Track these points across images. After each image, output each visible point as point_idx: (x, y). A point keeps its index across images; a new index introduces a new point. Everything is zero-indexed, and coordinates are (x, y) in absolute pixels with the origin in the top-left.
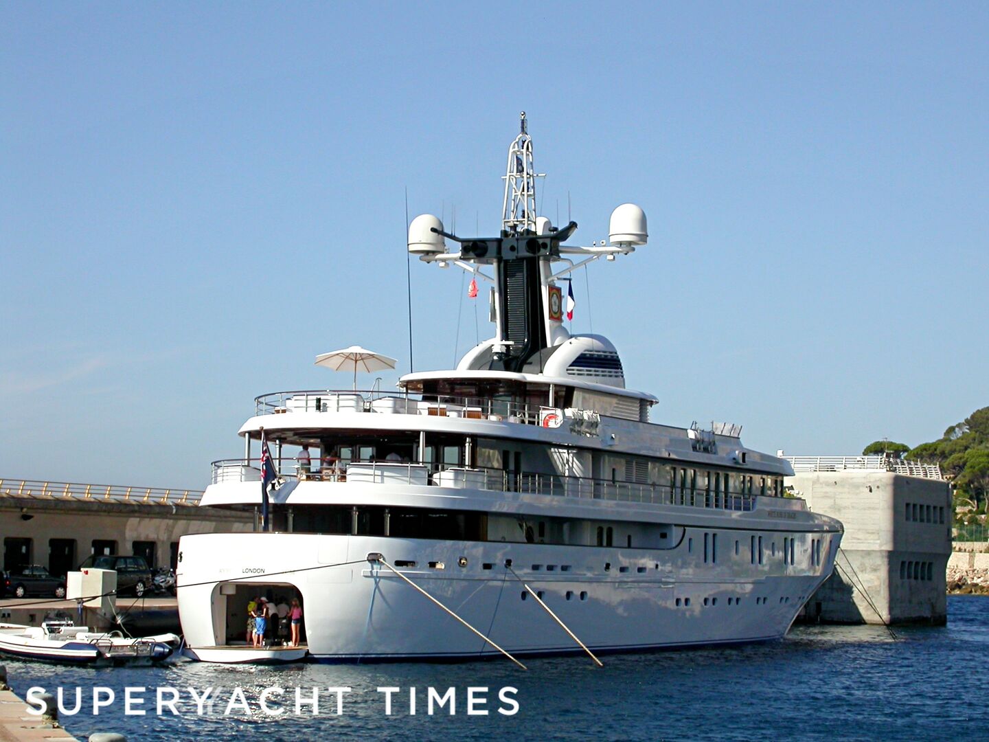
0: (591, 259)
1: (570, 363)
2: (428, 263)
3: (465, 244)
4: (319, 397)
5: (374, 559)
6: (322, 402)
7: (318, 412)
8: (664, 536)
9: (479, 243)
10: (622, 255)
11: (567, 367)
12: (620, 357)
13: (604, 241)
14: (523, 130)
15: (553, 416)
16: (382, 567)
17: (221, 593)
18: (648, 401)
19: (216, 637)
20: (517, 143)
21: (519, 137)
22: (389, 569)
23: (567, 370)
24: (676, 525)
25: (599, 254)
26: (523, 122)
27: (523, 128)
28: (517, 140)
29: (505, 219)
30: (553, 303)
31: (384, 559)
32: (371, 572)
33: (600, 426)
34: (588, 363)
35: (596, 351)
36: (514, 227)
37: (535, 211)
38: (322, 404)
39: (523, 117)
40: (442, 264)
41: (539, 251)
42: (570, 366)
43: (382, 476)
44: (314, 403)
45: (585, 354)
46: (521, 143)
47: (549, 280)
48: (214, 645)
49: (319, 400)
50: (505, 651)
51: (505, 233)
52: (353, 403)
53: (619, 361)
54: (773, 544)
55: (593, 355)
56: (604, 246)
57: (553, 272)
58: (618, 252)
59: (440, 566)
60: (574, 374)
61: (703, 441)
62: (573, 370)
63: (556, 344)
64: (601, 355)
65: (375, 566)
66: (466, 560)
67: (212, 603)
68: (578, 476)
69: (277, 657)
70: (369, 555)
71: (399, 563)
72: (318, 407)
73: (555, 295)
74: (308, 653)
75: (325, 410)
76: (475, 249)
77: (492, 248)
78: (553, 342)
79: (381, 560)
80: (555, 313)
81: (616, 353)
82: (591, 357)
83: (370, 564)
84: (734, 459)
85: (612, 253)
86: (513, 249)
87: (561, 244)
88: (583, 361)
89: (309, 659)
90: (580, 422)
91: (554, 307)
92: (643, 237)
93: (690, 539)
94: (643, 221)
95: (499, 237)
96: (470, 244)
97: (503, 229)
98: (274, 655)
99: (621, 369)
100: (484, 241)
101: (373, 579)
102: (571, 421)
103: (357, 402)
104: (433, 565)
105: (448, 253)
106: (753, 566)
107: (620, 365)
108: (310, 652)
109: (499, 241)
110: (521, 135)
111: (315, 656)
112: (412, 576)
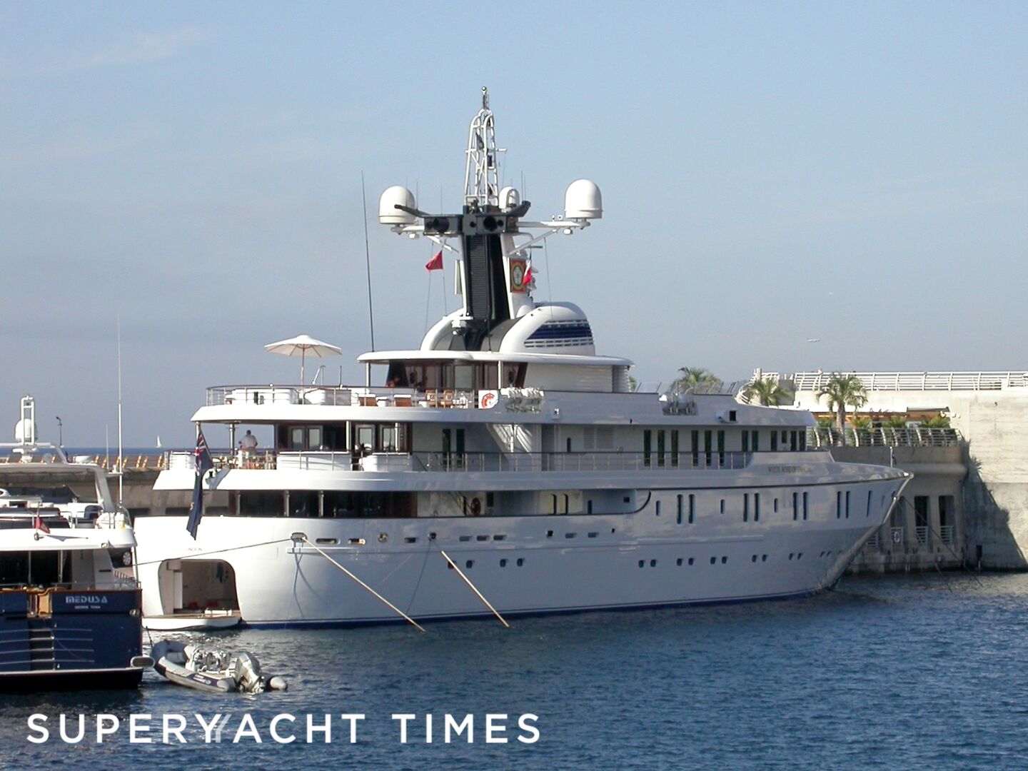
0: (551, 233)
1: (529, 335)
2: (400, 234)
3: (428, 220)
4: (256, 391)
5: (298, 538)
6: (259, 395)
7: (255, 404)
8: (627, 500)
9: (440, 220)
10: (579, 229)
11: (525, 340)
12: (590, 324)
13: (561, 216)
14: (485, 107)
15: (490, 396)
16: (304, 544)
17: (167, 569)
18: (623, 366)
19: (164, 607)
20: (480, 118)
21: (481, 112)
22: (310, 546)
23: (525, 343)
24: (638, 489)
25: (558, 228)
26: (484, 97)
27: (484, 103)
28: (479, 115)
29: (467, 194)
30: (515, 276)
31: (306, 538)
32: (293, 549)
33: (543, 402)
34: (550, 334)
35: (560, 322)
36: (475, 203)
37: (497, 185)
38: (259, 397)
39: (484, 92)
40: (412, 236)
41: (496, 227)
42: (530, 338)
43: (307, 463)
44: (252, 396)
45: (547, 326)
46: (483, 118)
47: (511, 253)
48: (162, 614)
49: (256, 394)
50: (409, 616)
51: (467, 209)
52: (287, 396)
53: (589, 328)
54: (776, 500)
55: (556, 325)
56: (562, 221)
57: (513, 246)
58: (575, 227)
59: (362, 541)
60: (533, 346)
61: (678, 404)
62: (532, 342)
63: (518, 316)
64: (566, 325)
65: (297, 544)
66: (387, 535)
67: (159, 578)
68: (528, 451)
69: (210, 624)
70: (293, 534)
71: (319, 541)
72: (256, 401)
73: (517, 268)
74: (241, 620)
75: (262, 403)
76: (437, 225)
77: (454, 223)
78: (516, 314)
79: (304, 538)
80: (518, 285)
81: (586, 320)
82: (555, 328)
83: (293, 542)
84: (720, 418)
85: (569, 228)
86: (473, 225)
87: (520, 219)
88: (545, 333)
89: (241, 626)
90: (519, 400)
91: (516, 280)
92: (597, 214)
93: (658, 503)
94: (597, 197)
95: (461, 213)
96: (433, 221)
97: (465, 204)
98: (208, 622)
99: (591, 336)
100: (445, 218)
101: (294, 555)
102: (507, 401)
103: (291, 395)
104: (355, 541)
105: (418, 225)
106: (746, 525)
107: (590, 332)
108: (243, 618)
109: (460, 218)
110: (483, 110)
111: (248, 623)
112: (329, 552)
